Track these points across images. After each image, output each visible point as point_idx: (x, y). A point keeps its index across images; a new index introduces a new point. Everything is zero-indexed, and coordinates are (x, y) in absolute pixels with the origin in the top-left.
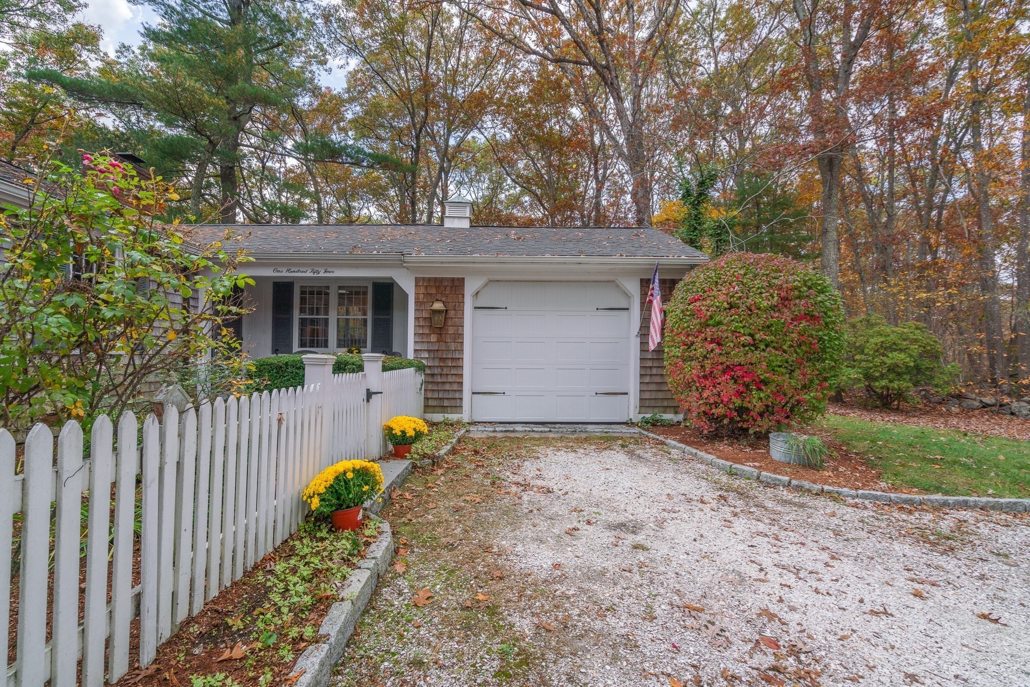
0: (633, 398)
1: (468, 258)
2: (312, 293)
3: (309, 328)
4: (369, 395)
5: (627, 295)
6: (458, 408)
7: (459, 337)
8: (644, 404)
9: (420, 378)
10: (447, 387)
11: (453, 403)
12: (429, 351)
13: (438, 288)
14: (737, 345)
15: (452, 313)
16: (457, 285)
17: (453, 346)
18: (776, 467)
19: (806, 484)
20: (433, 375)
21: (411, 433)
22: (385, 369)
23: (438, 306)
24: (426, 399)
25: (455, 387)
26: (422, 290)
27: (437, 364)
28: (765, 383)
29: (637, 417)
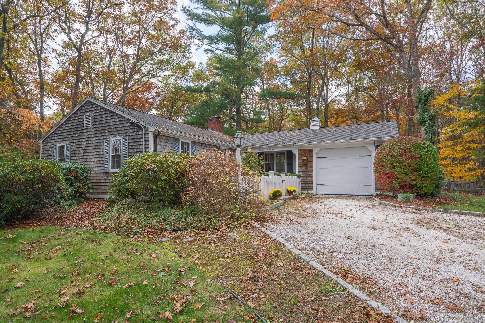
0: (373, 187)
1: (313, 143)
2: (269, 155)
3: (268, 166)
4: (282, 181)
5: (371, 151)
6: (312, 189)
7: (311, 167)
8: (377, 188)
9: (299, 180)
10: (308, 183)
11: (310, 188)
12: (302, 172)
13: (305, 152)
14: (388, 167)
15: (309, 160)
16: (310, 151)
17: (310, 170)
18: (399, 203)
19: (396, 205)
20: (304, 179)
21: (292, 190)
22: (286, 176)
23: (305, 158)
24: (302, 186)
25: (311, 183)
26: (300, 153)
27: (305, 176)
28: (398, 178)
29: (375, 194)
